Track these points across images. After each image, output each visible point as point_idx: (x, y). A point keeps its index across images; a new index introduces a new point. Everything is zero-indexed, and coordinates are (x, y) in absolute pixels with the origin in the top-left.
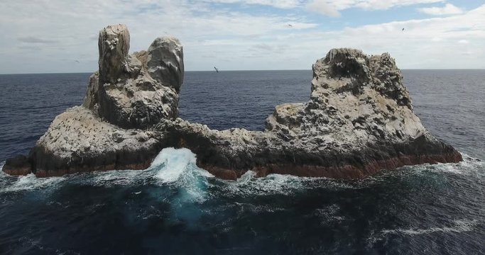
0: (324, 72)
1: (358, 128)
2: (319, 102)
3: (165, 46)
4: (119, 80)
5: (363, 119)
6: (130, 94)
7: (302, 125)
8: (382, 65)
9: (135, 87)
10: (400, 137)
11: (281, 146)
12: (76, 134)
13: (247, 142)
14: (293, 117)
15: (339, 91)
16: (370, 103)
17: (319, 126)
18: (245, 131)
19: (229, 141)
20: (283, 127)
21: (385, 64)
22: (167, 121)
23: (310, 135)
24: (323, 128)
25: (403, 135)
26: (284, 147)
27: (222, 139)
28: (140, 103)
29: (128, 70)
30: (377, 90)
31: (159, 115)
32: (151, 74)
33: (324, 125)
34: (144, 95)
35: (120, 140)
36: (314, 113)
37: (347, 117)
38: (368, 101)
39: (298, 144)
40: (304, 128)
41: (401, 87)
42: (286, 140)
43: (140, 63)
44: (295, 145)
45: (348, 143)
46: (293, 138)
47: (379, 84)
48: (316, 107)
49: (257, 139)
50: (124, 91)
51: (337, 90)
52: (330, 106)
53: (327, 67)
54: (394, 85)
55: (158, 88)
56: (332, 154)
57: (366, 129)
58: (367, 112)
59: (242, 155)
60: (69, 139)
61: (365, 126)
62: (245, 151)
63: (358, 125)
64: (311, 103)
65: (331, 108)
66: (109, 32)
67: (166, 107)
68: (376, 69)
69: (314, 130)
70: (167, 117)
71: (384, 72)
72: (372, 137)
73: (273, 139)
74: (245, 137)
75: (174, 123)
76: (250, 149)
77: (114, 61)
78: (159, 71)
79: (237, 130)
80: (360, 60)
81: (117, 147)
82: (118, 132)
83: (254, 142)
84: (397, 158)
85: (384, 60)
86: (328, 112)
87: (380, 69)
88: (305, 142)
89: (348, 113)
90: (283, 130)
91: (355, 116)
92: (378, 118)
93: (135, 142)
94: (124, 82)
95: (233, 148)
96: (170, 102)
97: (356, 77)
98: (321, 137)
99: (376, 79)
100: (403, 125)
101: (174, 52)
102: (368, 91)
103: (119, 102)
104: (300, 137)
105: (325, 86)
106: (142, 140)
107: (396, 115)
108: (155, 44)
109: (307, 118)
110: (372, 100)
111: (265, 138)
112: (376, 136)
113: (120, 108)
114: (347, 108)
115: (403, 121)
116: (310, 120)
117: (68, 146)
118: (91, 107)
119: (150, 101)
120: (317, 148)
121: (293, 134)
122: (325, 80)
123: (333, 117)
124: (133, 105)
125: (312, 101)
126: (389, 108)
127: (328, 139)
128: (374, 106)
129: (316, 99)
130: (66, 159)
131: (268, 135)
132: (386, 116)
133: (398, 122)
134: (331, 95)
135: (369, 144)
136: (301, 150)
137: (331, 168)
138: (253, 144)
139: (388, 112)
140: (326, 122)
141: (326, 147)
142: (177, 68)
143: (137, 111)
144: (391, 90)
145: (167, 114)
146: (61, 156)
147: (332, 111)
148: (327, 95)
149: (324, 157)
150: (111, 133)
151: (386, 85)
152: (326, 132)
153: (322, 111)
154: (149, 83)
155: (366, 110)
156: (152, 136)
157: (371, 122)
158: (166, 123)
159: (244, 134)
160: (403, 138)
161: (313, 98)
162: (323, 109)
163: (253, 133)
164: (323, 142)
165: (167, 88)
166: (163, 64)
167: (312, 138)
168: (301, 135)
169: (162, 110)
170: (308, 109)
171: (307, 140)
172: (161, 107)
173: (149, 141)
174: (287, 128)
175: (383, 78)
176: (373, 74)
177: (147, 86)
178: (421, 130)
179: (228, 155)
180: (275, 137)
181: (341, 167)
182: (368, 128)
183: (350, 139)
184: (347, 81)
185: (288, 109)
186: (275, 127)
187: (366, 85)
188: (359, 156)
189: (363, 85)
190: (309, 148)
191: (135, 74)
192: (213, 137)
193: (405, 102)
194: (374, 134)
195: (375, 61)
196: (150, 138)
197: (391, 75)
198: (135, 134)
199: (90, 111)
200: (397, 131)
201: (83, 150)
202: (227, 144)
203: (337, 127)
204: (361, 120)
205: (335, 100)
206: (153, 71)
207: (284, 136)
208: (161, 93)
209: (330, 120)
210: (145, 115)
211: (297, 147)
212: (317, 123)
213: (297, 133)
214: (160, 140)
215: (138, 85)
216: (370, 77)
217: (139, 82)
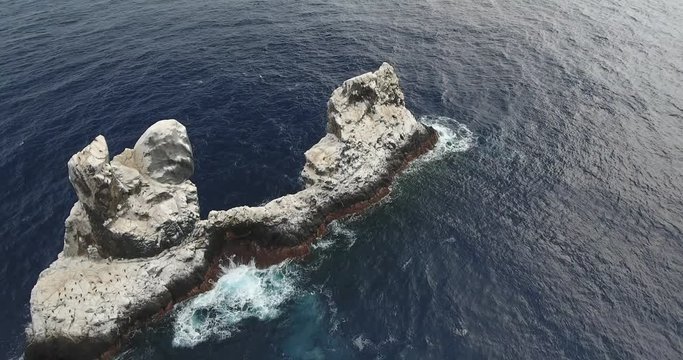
0: (345, 106)
1: (378, 149)
3: (169, 140)
4: (120, 206)
5: (381, 138)
6: (145, 217)
7: (340, 170)
9: (148, 206)
10: (403, 139)
11: (328, 198)
12: (98, 298)
13: (300, 209)
14: (332, 166)
17: (354, 165)
18: (290, 197)
19: (284, 216)
20: (324, 179)
22: (203, 223)
25: (405, 136)
26: (331, 197)
27: (276, 217)
28: (168, 223)
29: (127, 190)
30: (384, 104)
31: (192, 222)
32: (159, 180)
33: (356, 161)
35: (160, 273)
36: (348, 155)
37: (370, 144)
38: (381, 120)
39: (341, 189)
40: (343, 173)
42: (331, 189)
43: (137, 174)
45: (375, 168)
46: (336, 185)
47: (385, 98)
48: (348, 148)
49: (305, 200)
50: (132, 217)
52: (357, 141)
53: (346, 99)
55: (175, 192)
56: (369, 186)
58: (382, 132)
62: (304, 220)
63: (377, 146)
64: (344, 147)
65: (359, 143)
66: (94, 163)
67: (193, 208)
69: (350, 170)
71: (387, 84)
72: (388, 151)
73: (320, 194)
74: (294, 204)
75: (211, 221)
76: (306, 214)
78: (168, 173)
79: (283, 200)
80: (372, 85)
81: (162, 282)
82: (152, 266)
83: (304, 204)
84: (405, 160)
85: (387, 73)
86: (357, 148)
88: (347, 185)
89: (370, 140)
90: (325, 182)
91: (374, 139)
92: (389, 132)
94: (126, 206)
95: (293, 222)
96: (195, 200)
97: (369, 100)
98: (356, 175)
99: (382, 95)
100: (403, 127)
101: (181, 141)
102: (379, 109)
103: (136, 234)
105: (349, 122)
106: (188, 260)
107: (398, 120)
108: (151, 142)
109: (343, 162)
110: (383, 118)
111: (312, 196)
113: (142, 240)
114: (368, 135)
115: (403, 123)
116: (346, 162)
117: (101, 317)
118: (83, 253)
119: (176, 214)
120: (357, 186)
121: (334, 182)
122: (348, 115)
123: (361, 150)
124: (158, 229)
125: (344, 145)
126: (393, 116)
128: (385, 123)
129: (346, 141)
131: (313, 191)
132: (393, 126)
134: (355, 130)
135: (387, 159)
136: (346, 193)
138: (306, 207)
139: (394, 121)
140: (358, 158)
141: (364, 182)
142: (189, 159)
143: (166, 232)
144: (392, 98)
145: (198, 215)
146: (104, 332)
147: (359, 146)
148: (352, 131)
149: (364, 192)
150: (144, 272)
151: (390, 96)
152: (360, 167)
153: (353, 149)
154: (164, 193)
155: (381, 129)
156: (196, 249)
157: (386, 139)
158: (204, 227)
159: (292, 201)
160: (405, 138)
161: (344, 142)
162: (354, 147)
163: (298, 195)
164: (360, 178)
165: (182, 186)
166: (171, 162)
167: (351, 178)
168: (341, 180)
169: (193, 215)
170: (342, 154)
171: (347, 182)
173: (197, 256)
174: (328, 178)
175: (387, 90)
177: (162, 198)
178: (414, 126)
179: (293, 233)
180: (321, 191)
181: (378, 193)
182: (384, 145)
183: (376, 163)
184: (363, 107)
185: (324, 158)
186: (317, 181)
187: (376, 104)
189: (374, 105)
190: (351, 190)
191: (137, 190)
192: (266, 219)
194: (389, 148)
196: (196, 252)
198: (171, 256)
200: (401, 135)
201: (124, 309)
202: (285, 220)
203: (365, 157)
204: (379, 141)
205: (359, 133)
206: (160, 175)
207: (328, 187)
208: (182, 196)
209: (360, 154)
210: (176, 232)
211: (342, 192)
212: (351, 162)
213: (338, 179)
214: (207, 247)
215: (148, 201)
216: (378, 94)
217: (150, 197)
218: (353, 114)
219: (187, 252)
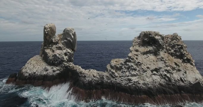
0: (137, 43)
1: (154, 74)
2: (132, 59)
3: (68, 31)
4: (50, 45)
5: (158, 69)
6: (53, 51)
7: (122, 71)
8: (172, 40)
9: (56, 49)
10: (183, 82)
11: (110, 80)
12: (33, 67)
13: (94, 76)
14: (118, 66)
15: (144, 53)
16: (163, 60)
17: (131, 72)
18: (95, 71)
19: (86, 75)
20: (112, 70)
21: (174, 39)
22: (65, 63)
23: (125, 76)
24: (133, 73)
25: (185, 81)
26: (111, 81)
27: (84, 74)
28: (55, 55)
29: (54, 41)
30: (169, 54)
31: (62, 61)
32: (62, 43)
33: (134, 71)
34: (58, 52)
35: (47, 70)
36: (128, 65)
37: (148, 68)
38: (162, 59)
39: (118, 80)
40: (122, 72)
41: (185, 52)
42: (113, 78)
43: (58, 39)
44: (117, 80)
45: (146, 82)
46: (117, 77)
47: (170, 50)
48: (130, 62)
49: (99, 75)
50: (51, 50)
51: (143, 53)
52: (138, 61)
53: (139, 41)
54: (180, 51)
55: (64, 49)
56: (135, 87)
57: (159, 75)
58: (161, 66)
59: (90, 83)
60: (30, 68)
61: (159, 74)
62: (91, 81)
63: (155, 72)
64: (127, 59)
65: (139, 62)
66: (46, 27)
67: (66, 58)
68: (168, 42)
69: (127, 73)
70: (66, 62)
71: (173, 43)
72: (163, 80)
73: (107, 76)
74: (94, 74)
75: (68, 65)
76: (95, 80)
77: (47, 38)
78: (65, 42)
79: (92, 70)
80: (157, 37)
81: (45, 73)
82: (47, 67)
83: (98, 77)
84: (179, 95)
85: (173, 37)
86: (137, 65)
87: (171, 42)
88: (122, 79)
89: (149, 66)
90: (112, 72)
91: (153, 67)
92: (167, 69)
93: (52, 71)
94: (52, 46)
95: (87, 79)
96: (68, 55)
97: (156, 46)
98: (130, 77)
99: (168, 48)
100: (185, 75)
101: (71, 34)
102: (162, 54)
103: (48, 54)
104: (120, 77)
105: (137, 51)
106: (54, 71)
107: (180, 68)
108: (64, 31)
109: (125, 67)
110: (164, 59)
111: (103, 76)
112: (166, 80)
113: (49, 57)
114: (149, 63)
115: (186, 72)
116: (126, 68)
117: (28, 71)
118: (41, 56)
119: (60, 55)
120: (128, 83)
121: (116, 74)
122: (137, 48)
123: (140, 67)
124: (53, 56)
125: (128, 58)
126: (176, 64)
127: (134, 79)
128: (165, 63)
129: (130, 57)
130: (26, 76)
131: (105, 74)
132: (174, 69)
133: (182, 72)
134: (139, 56)
135: (160, 84)
136: (120, 83)
137: (133, 95)
138: (97, 78)
139: (175, 66)
140: (135, 70)
141: (132, 83)
142: (72, 41)
143: (54, 58)
144: (178, 54)
145: (66, 60)
147: (139, 64)
148: (137, 55)
149: (130, 89)
150: (44, 67)
151: (175, 51)
152: (135, 75)
153: (133, 64)
154: (60, 47)
155: (161, 64)
156: (58, 70)
157: (163, 72)
158: (65, 65)
159: (94, 72)
160: (185, 82)
161: (128, 57)
162: (134, 63)
163: (98, 72)
164: (131, 80)
165: (67, 49)
166: (66, 39)
167: (126, 78)
168: (121, 75)
169: (64, 59)
170: (125, 62)
171: (123, 78)
172: (63, 57)
173: (56, 72)
174: (114, 71)
175: (173, 47)
176: (167, 45)
177: (60, 48)
178: (198, 78)
179: (83, 82)
180: (108, 75)
181: (140, 96)
182: (161, 75)
183: (148, 80)
184: (150, 48)
185: (116, 61)
186: (109, 70)
187: (162, 51)
188: (151, 91)
189: (160, 51)
190: (123, 83)
191: (56, 43)
192: (81, 73)
193: (189, 61)
194: (164, 78)
195: (168, 38)
196: (57, 70)
197: (178, 45)
198: (53, 68)
200: (181, 78)
201: (33, 73)
202: (85, 77)
203: (142, 73)
204: (157, 70)
205: (141, 58)
206: (63, 42)
207: (112, 75)
208: (65, 51)
209: (138, 69)
210: (57, 61)
211: (118, 82)
212: (130, 70)
213: (119, 74)
214: (61, 72)
215: (56, 48)
216: (165, 47)
217: (58, 46)
218: (143, 49)
219: (55, 69)
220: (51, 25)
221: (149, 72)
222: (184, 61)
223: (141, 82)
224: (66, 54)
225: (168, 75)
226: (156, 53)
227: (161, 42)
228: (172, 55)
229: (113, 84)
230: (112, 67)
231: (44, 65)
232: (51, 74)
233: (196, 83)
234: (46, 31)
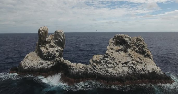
0: (112, 43)
1: (124, 66)
2: (108, 55)
3: (58, 33)
4: (44, 44)
5: (127, 62)
6: (47, 49)
7: (101, 64)
8: (137, 41)
9: (48, 47)
10: (144, 71)
11: (92, 71)
12: (30, 61)
13: (80, 69)
14: (98, 60)
15: (117, 51)
16: (130, 56)
17: (107, 65)
19: (74, 68)
20: (94, 64)
21: (138, 40)
22: (57, 58)
23: (103, 68)
24: (110, 65)
25: (145, 70)
26: (93, 72)
27: (73, 67)
28: (49, 52)
29: (47, 41)
30: (135, 51)
31: (55, 56)
32: (54, 42)
33: (110, 64)
34: (50, 50)
35: (42, 64)
36: (106, 60)
37: (120, 62)
38: (129, 55)
39: (98, 71)
40: (102, 65)
41: (146, 50)
42: (95, 69)
43: (51, 39)
44: (97, 71)
45: (119, 72)
46: (97, 69)
47: (136, 48)
48: (107, 57)
49: (84, 68)
50: (45, 48)
51: (116, 50)
52: (112, 57)
53: (113, 41)
54: (142, 49)
55: (56, 47)
56: (111, 76)
57: (128, 67)
58: (128, 60)
59: (78, 73)
60: (28, 63)
61: (128, 66)
63: (124, 65)
64: (105, 56)
65: (113, 58)
66: (41, 29)
67: (57, 54)
68: (134, 42)
69: (105, 66)
71: (138, 43)
72: (130, 70)
73: (90, 68)
74: (80, 67)
75: (59, 60)
76: (81, 71)
77: (42, 38)
78: (56, 41)
79: (78, 64)
80: (126, 39)
81: (41, 66)
82: (42, 61)
83: (83, 69)
84: (141, 80)
85: (138, 39)
86: (112, 60)
87: (136, 42)
88: (101, 70)
89: (120, 60)
90: (94, 65)
91: (123, 61)
92: (133, 62)
93: (46, 65)
94: (45, 45)
95: (75, 71)
96: (59, 52)
97: (125, 46)
98: (107, 69)
99: (134, 46)
100: (145, 66)
101: (61, 35)
102: (130, 51)
103: (43, 51)
104: (100, 69)
105: (112, 49)
106: (48, 65)
107: (142, 61)
108: (55, 32)
109: (103, 61)
110: (131, 55)
111: (87, 68)
112: (132, 70)
113: (43, 54)
114: (120, 58)
115: (146, 64)
116: (104, 62)
117: (27, 65)
118: (37, 52)
119: (52, 52)
120: (105, 73)
121: (97, 67)
122: (112, 47)
123: (114, 61)
124: (47, 53)
125: (105, 55)
126: (139, 58)
127: (110, 70)
128: (132, 58)
129: (107, 54)
130: (26, 69)
131: (89, 66)
132: (138, 62)
133: (143, 64)
134: (114, 53)
135: (128, 73)
137: (109, 82)
138: (83, 70)
139: (139, 60)
140: (111, 63)
141: (109, 73)
142: (62, 40)
143: (48, 55)
144: (141, 51)
145: (58, 56)
146: (25, 68)
147: (113, 59)
148: (112, 52)
149: (107, 77)
150: (40, 62)
151: (139, 49)
152: (110, 67)
153: (109, 59)
154: (52, 45)
155: (129, 59)
156: (52, 64)
157: (130, 64)
158: (57, 59)
159: (80, 65)
160: (145, 71)
161: (106, 54)
162: (110, 58)
163: (84, 65)
164: (108, 71)
165: (58, 47)
166: (57, 39)
167: (104, 69)
168: (100, 68)
169: (56, 55)
170: (104, 58)
171: (102, 70)
172: (55, 54)
173: (50, 65)
174: (95, 64)
175: (138, 46)
176: (133, 44)
177: (52, 47)
178: (154, 68)
179: (72, 73)
180: (91, 67)
181: (114, 82)
182: (129, 67)
183: (120, 71)
184: (122, 47)
185: (97, 57)
186: (91, 64)
187: (130, 49)
188: (122, 78)
189: (128, 49)
190: (102, 73)
191: (49, 42)
192: (70, 66)
193: (148, 56)
194: (131, 69)
195: (134, 39)
196: (51, 64)
197: (141, 45)
198: (47, 62)
199: (36, 53)
200: (143, 69)
201: (31, 67)
202: (74, 69)
203: (115, 65)
204: (126, 63)
205: (115, 55)
206: (54, 41)
207: (94, 67)
208: (56, 49)
209: (112, 62)
210: (50, 56)
211: (98, 72)
212: (107, 63)
213: (99, 67)
214: (54, 65)
215: (49, 46)
216: (132, 46)
217: (50, 45)
218: (116, 48)
219: (49, 63)
220: (45, 28)
221: (120, 65)
222: (145, 56)
223: (115, 72)
224: (57, 51)
225: (134, 67)
226: (125, 51)
227: (129, 42)
228: (137, 51)
229: (94, 74)
230: (93, 61)
231: (40, 60)
232: (46, 67)
233: (153, 72)
234: (40, 33)
